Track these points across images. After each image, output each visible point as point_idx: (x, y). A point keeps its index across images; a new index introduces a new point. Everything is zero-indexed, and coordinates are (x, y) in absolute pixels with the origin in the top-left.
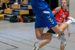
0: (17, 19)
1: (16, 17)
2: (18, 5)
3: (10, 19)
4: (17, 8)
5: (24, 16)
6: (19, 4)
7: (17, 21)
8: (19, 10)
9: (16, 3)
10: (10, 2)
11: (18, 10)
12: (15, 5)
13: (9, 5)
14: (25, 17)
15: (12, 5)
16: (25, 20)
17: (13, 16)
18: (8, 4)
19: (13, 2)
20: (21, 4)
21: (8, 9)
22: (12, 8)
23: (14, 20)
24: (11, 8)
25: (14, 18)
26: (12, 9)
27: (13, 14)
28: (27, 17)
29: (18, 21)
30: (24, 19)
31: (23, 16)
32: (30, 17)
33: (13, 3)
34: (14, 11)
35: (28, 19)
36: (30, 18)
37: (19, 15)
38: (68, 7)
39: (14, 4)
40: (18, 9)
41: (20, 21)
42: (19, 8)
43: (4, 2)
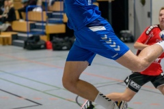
0: (39, 43)
1: (38, 39)
2: (42, 13)
3: (26, 43)
4: (41, 20)
5: (54, 37)
6: (44, 10)
7: (38, 48)
8: (45, 24)
9: (39, 10)
10: (25, 7)
11: (41, 24)
12: (36, 12)
13: (23, 13)
14: (57, 39)
15: (30, 13)
16: (58, 46)
17: (30, 35)
18: (20, 11)
19: (32, 6)
20: (48, 12)
21: (21, 21)
22: (29, 19)
23: (32, 44)
24: (27, 20)
25: (34, 40)
26: (29, 22)
27: (31, 32)
28: (61, 40)
29: (42, 46)
30: (54, 43)
31: (52, 36)
32: (67, 38)
33: (31, 9)
34: (33, 26)
35: (64, 44)
36: (67, 41)
37: (44, 34)
38: (149, 19)
39: (34, 10)
40: (43, 22)
41: (46, 47)
42: (45, 20)
43: (12, 6)
